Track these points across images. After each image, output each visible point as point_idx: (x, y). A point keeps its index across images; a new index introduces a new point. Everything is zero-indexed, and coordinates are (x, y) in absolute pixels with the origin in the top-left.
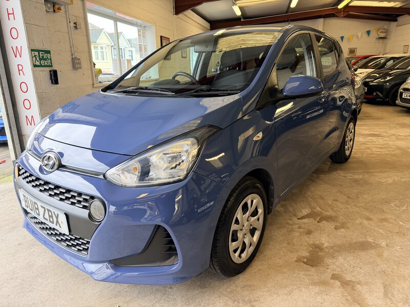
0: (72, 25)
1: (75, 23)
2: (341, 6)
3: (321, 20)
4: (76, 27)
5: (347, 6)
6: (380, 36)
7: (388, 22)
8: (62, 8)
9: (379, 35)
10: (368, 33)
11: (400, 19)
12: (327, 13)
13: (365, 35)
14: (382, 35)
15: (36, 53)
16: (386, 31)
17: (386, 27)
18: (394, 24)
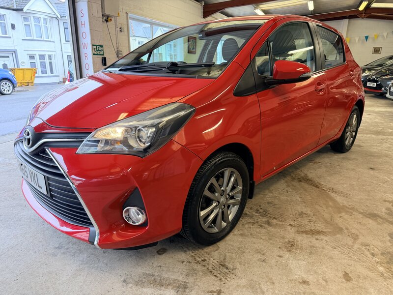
0: (119, 29)
1: (120, 28)
2: (361, 8)
3: (346, 21)
4: (121, 31)
8: (113, 19)
15: (95, 47)
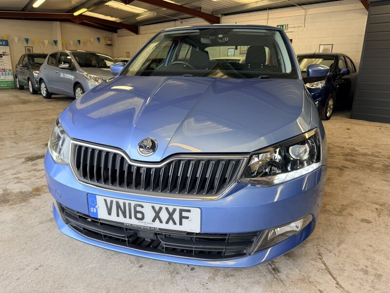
2: (76, 14)
3: (58, 23)
5: (81, 15)
6: (108, 43)
7: (111, 33)
9: (106, 42)
10: (98, 39)
11: (119, 31)
12: (64, 18)
13: (97, 41)
14: (109, 42)
16: (111, 40)
17: (110, 36)
18: (115, 35)
